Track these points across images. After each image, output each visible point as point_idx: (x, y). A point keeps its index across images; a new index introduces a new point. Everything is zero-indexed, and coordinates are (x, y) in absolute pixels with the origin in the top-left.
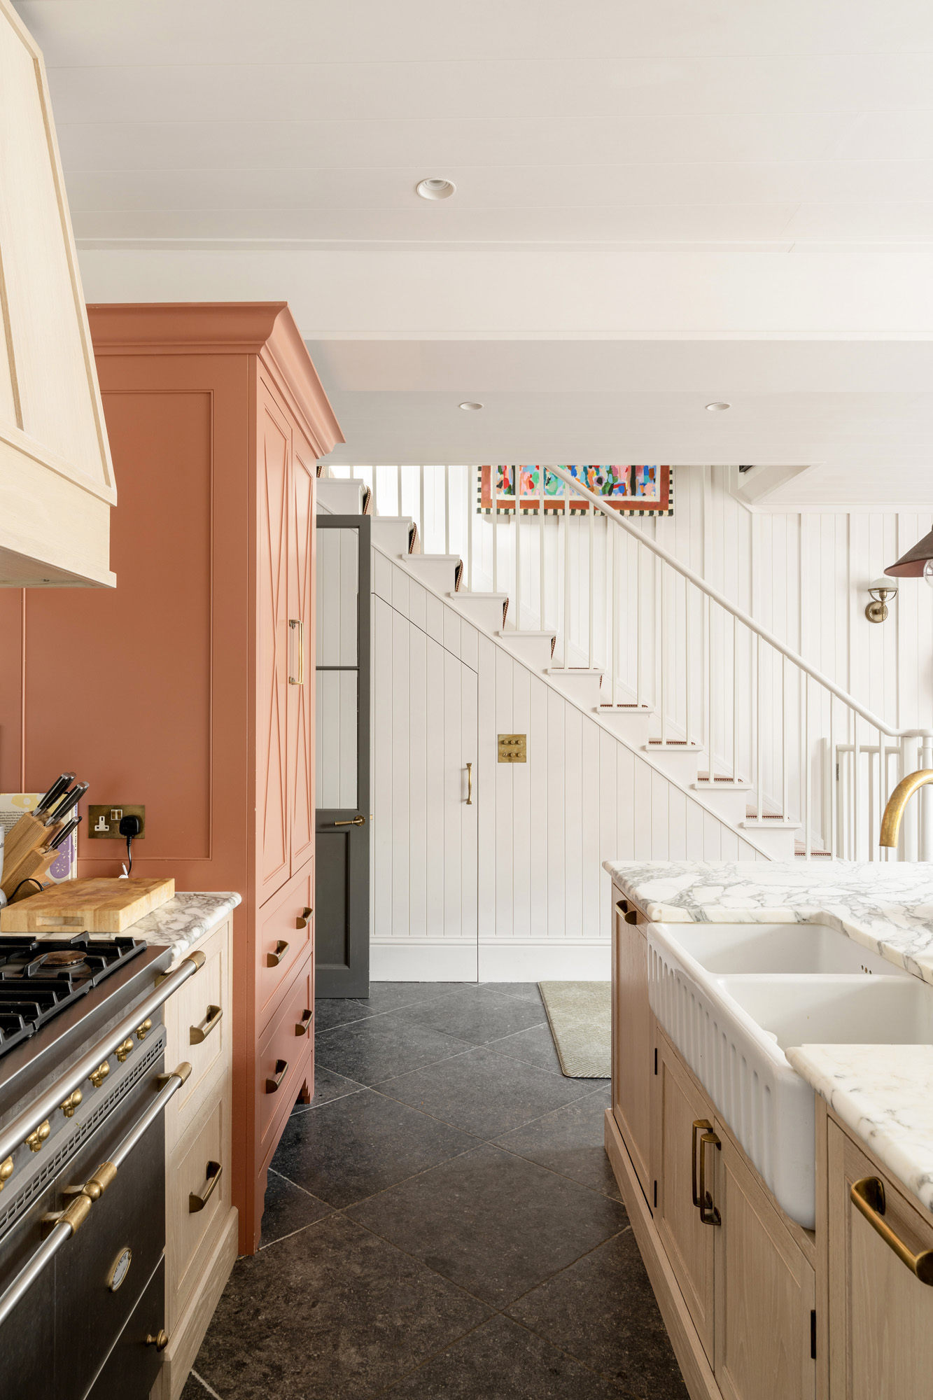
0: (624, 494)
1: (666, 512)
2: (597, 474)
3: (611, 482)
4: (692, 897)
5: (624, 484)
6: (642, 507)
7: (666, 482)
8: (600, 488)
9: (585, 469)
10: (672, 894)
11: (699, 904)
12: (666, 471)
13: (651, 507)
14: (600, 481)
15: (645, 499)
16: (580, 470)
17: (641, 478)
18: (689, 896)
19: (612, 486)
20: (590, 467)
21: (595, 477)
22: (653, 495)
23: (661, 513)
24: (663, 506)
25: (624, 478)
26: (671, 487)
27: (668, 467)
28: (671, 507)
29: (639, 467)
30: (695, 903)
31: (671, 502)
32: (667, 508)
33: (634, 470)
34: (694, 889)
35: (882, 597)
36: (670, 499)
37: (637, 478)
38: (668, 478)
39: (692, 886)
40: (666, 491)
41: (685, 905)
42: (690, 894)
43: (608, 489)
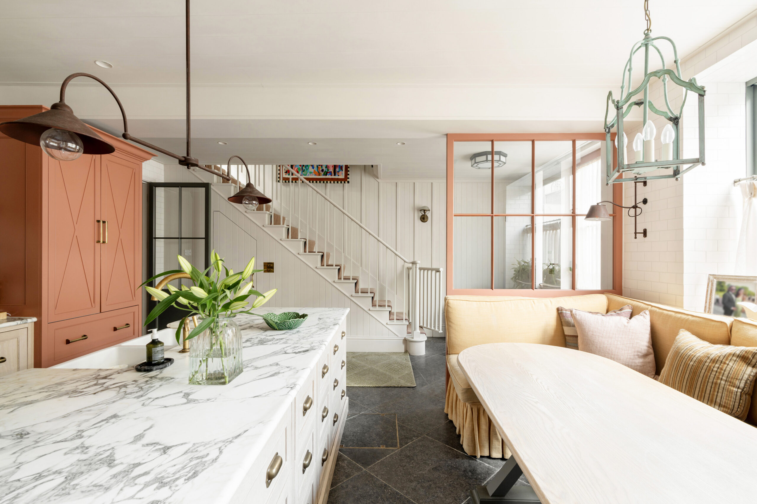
0: (331, 175)
1: (346, 182)
2: (322, 168)
3: (327, 171)
5: (331, 172)
6: (338, 180)
7: (347, 171)
8: (323, 173)
9: (317, 166)
12: (347, 167)
13: (341, 180)
14: (323, 170)
15: (339, 177)
16: (315, 167)
17: (337, 170)
19: (327, 173)
20: (319, 165)
21: (321, 169)
22: (342, 176)
23: (345, 182)
24: (345, 180)
25: (331, 170)
26: (348, 173)
27: (347, 165)
28: (348, 180)
29: (337, 165)
31: (348, 178)
32: (347, 181)
33: (335, 167)
35: (425, 213)
36: (348, 177)
37: (336, 169)
38: (347, 169)
40: (346, 174)
43: (325, 173)
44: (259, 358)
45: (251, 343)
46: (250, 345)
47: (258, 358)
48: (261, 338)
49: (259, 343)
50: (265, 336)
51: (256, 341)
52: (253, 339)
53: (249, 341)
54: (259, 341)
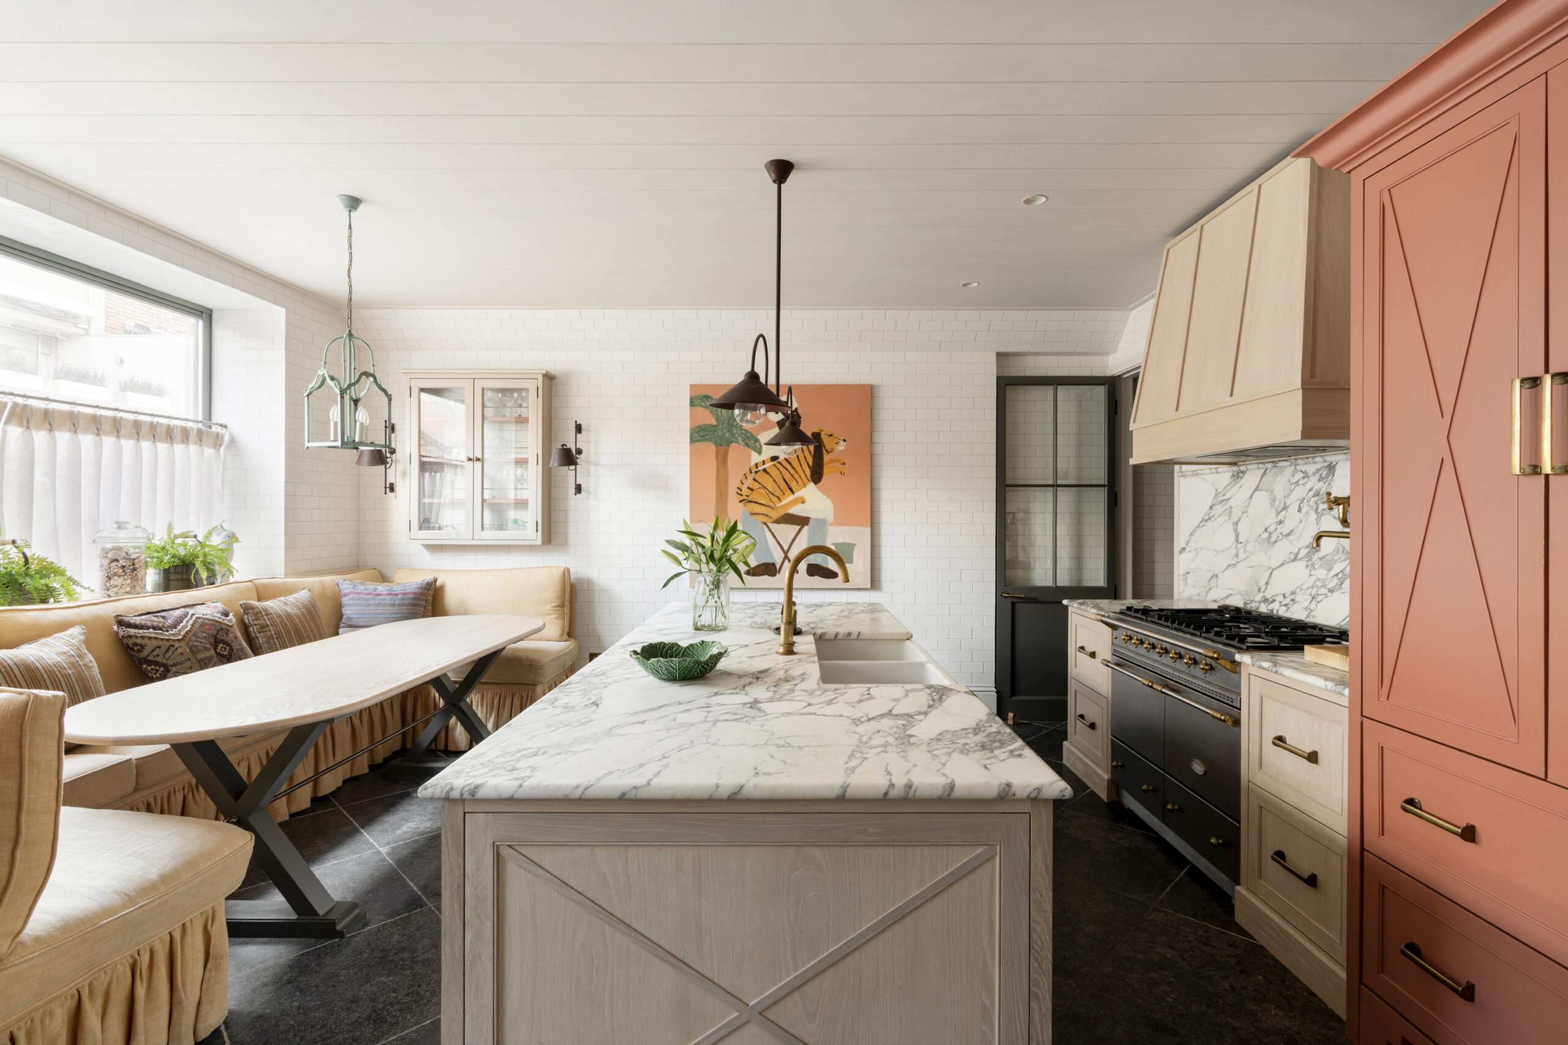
4: (930, 698)
10: (950, 702)
11: (926, 690)
18: (933, 700)
30: (929, 691)
34: (925, 709)
39: (926, 714)
41: (939, 689)
42: (931, 703)
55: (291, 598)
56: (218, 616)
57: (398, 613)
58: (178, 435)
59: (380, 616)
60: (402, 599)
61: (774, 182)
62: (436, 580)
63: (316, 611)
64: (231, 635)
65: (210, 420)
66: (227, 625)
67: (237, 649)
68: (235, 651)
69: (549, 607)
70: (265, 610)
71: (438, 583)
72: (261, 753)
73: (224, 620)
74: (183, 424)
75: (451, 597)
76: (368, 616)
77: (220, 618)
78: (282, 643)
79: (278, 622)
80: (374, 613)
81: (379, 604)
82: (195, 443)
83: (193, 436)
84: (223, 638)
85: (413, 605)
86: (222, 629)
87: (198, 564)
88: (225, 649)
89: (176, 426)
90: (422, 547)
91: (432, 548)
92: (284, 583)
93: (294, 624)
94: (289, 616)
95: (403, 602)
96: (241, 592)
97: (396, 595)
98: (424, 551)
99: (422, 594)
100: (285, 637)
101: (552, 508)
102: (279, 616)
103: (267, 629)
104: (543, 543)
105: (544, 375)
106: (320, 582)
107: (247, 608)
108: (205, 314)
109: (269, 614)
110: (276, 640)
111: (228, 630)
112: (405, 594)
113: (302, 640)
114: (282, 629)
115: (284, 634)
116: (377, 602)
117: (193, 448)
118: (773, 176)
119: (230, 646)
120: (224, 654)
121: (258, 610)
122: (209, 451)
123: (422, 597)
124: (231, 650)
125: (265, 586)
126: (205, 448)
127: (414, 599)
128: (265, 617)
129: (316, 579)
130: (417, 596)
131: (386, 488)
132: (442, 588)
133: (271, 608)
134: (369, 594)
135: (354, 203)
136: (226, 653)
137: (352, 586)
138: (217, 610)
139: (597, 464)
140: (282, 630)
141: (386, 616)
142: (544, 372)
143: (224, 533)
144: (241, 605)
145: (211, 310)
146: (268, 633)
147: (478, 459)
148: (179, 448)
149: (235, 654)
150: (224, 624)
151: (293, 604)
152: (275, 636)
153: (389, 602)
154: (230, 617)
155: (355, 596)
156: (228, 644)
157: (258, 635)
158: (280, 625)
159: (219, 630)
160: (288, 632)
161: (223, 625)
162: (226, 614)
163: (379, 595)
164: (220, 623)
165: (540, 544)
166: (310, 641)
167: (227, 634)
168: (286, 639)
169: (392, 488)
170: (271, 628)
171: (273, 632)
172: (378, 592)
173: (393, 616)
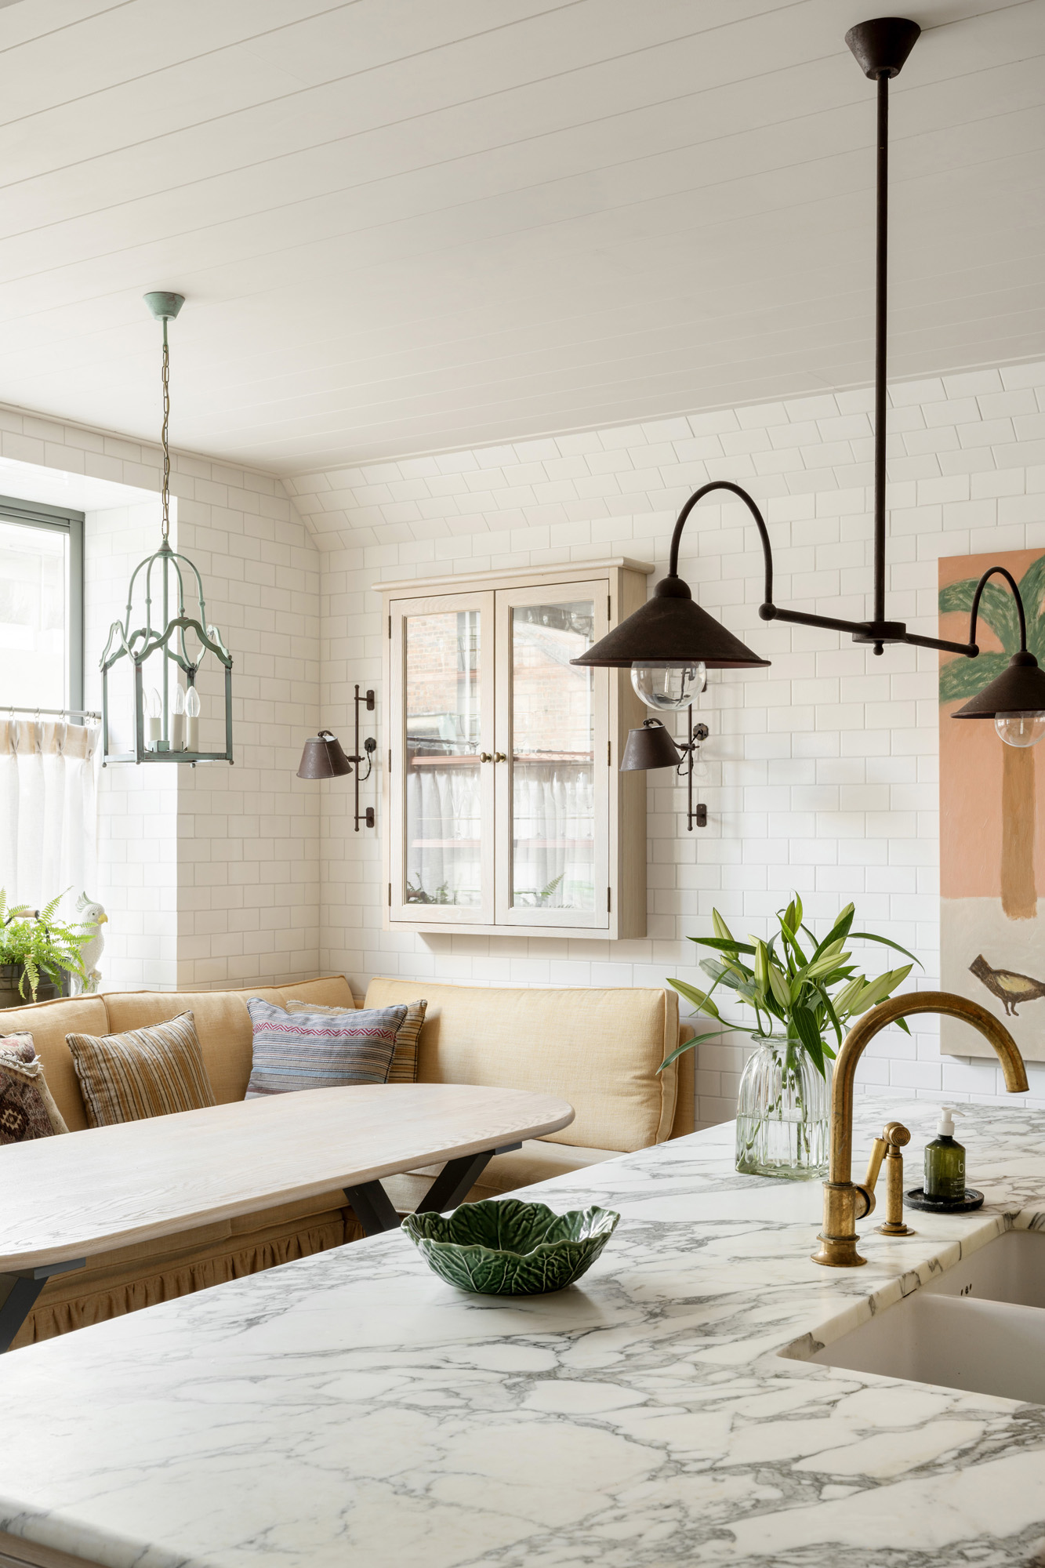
44: (689, 1191)
45: (693, 1233)
46: (696, 1228)
47: (692, 1192)
48: (649, 1245)
49: (668, 1230)
50: (628, 1252)
51: (672, 1239)
52: (677, 1248)
53: (697, 1241)
54: (661, 1237)
55: (153, 1032)
56: (13, 1062)
57: (336, 1071)
58: (24, 738)
59: (304, 1073)
60: (346, 1043)
61: (870, 75)
62: (423, 1008)
63: (193, 1058)
64: (29, 1095)
65: (82, 709)
66: (27, 1077)
67: (36, 1122)
68: (32, 1124)
69: (628, 1076)
70: (104, 1052)
71: (429, 1013)
72: (57, 1312)
73: (21, 1067)
74: (31, 718)
75: (451, 1043)
76: (286, 1072)
77: (15, 1063)
78: (127, 1114)
79: (123, 1074)
80: (297, 1068)
81: (306, 1050)
82: (53, 751)
83: (48, 738)
84: (14, 1099)
85: (365, 1056)
86: (15, 1084)
87: (29, 965)
88: (16, 1119)
89: (19, 723)
90: (419, 939)
91: (440, 941)
92: (157, 1002)
93: (149, 1080)
94: (142, 1064)
95: (348, 1048)
96: (78, 1016)
97: (337, 1034)
98: (422, 946)
99: (384, 1035)
100: (131, 1104)
101: (649, 860)
102: (125, 1064)
103: (104, 1086)
104: (621, 936)
105: (621, 569)
106: (225, 1003)
107: (77, 1047)
108: (72, 522)
109: (109, 1060)
110: (117, 1108)
111: (26, 1086)
112: (352, 1033)
113: (158, 1110)
114: (127, 1087)
115: (130, 1098)
116: (303, 1046)
117: (49, 758)
118: (865, 62)
119: (25, 1115)
120: (13, 1127)
121: (92, 1051)
122: (73, 763)
123: (383, 1041)
124: (26, 1121)
125: (123, 1006)
126: (66, 758)
127: (368, 1043)
128: (103, 1065)
129: (217, 996)
130: (374, 1038)
131: (357, 818)
132: (435, 1022)
133: (116, 1048)
134: (292, 1029)
135: (169, 303)
136: (16, 1126)
137: (269, 1012)
138: (14, 1049)
139: (738, 759)
140: (128, 1090)
141: (315, 1074)
142: (621, 562)
143: (88, 908)
144: (68, 1041)
145: (83, 514)
146: (106, 1094)
147: (501, 758)
148: (26, 760)
149: (30, 1130)
150: (22, 1075)
151: (154, 1042)
152: (115, 1101)
153: (322, 1047)
154: (33, 1063)
155: (270, 1032)
156: (21, 1111)
157: (92, 1096)
158: (124, 1080)
159: (10, 1085)
160: (136, 1094)
161: (19, 1077)
162: (27, 1057)
163: (308, 1032)
164: (16, 1072)
165: (616, 937)
166: (174, 1110)
167: (23, 1093)
168: (133, 1107)
169: (371, 820)
170: (110, 1085)
171: (113, 1093)
172: (308, 1027)
173: (326, 1075)
